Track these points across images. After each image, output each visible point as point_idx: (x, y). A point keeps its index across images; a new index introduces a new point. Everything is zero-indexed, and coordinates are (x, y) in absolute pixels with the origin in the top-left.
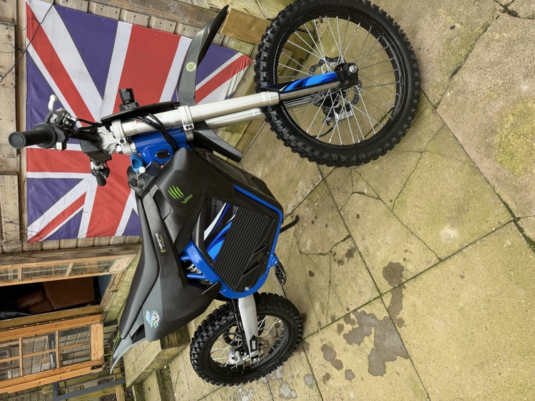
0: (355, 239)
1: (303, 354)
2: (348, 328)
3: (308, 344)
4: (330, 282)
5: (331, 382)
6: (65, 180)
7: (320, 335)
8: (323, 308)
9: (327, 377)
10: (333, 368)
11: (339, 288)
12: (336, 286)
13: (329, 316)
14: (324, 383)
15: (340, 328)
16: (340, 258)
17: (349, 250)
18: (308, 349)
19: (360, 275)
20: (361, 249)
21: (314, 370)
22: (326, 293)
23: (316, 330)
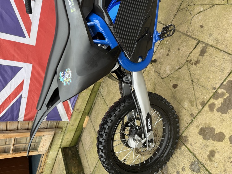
0: (203, 40)
1: (183, 147)
2: (219, 102)
3: (186, 137)
4: (192, 81)
5: (217, 156)
6: (11, 67)
7: (195, 123)
8: (191, 102)
9: (212, 154)
10: (216, 142)
11: (202, 79)
12: (198, 80)
13: (199, 104)
14: (211, 161)
15: (212, 107)
16: (196, 60)
17: (201, 51)
18: (187, 141)
19: (217, 59)
20: (211, 43)
21: (197, 155)
22: (191, 91)
23: (190, 122)
